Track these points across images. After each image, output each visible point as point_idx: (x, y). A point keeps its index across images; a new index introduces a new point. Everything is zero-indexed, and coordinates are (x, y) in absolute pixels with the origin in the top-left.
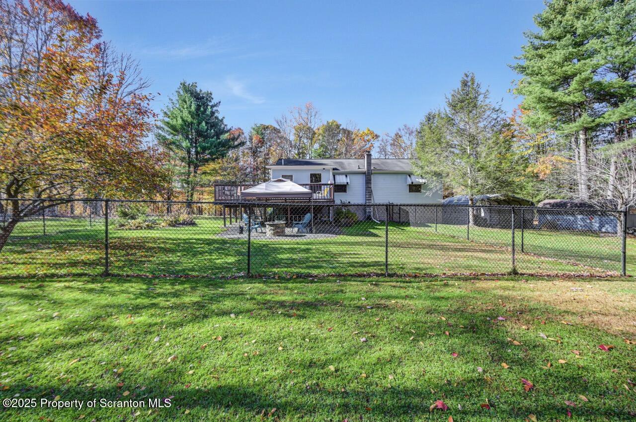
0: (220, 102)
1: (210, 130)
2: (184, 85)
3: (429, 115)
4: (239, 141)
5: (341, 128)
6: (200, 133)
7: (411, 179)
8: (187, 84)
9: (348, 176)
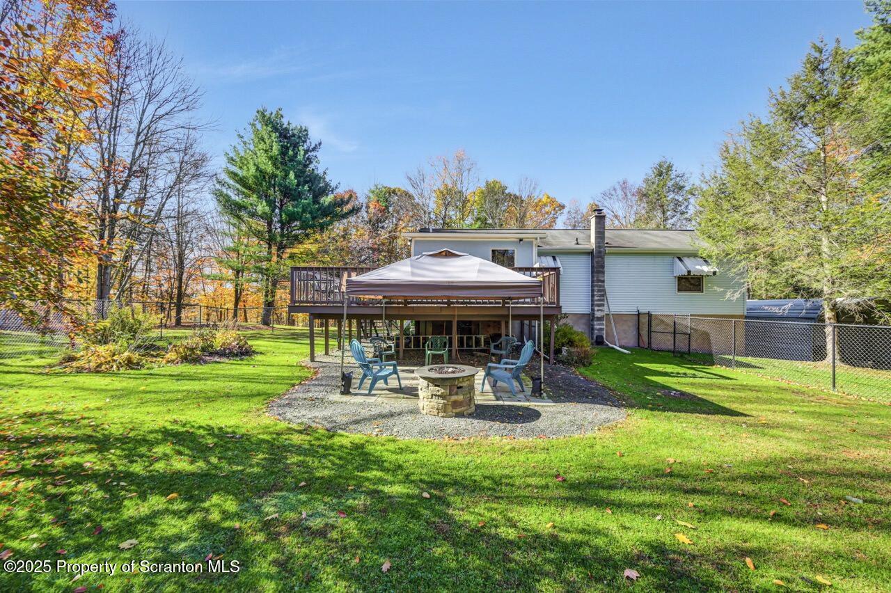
0: (320, 144)
1: (303, 187)
2: (263, 114)
3: (660, 166)
4: (349, 207)
5: (507, 191)
6: (288, 193)
7: (685, 266)
8: (267, 114)
9: (557, 259)
